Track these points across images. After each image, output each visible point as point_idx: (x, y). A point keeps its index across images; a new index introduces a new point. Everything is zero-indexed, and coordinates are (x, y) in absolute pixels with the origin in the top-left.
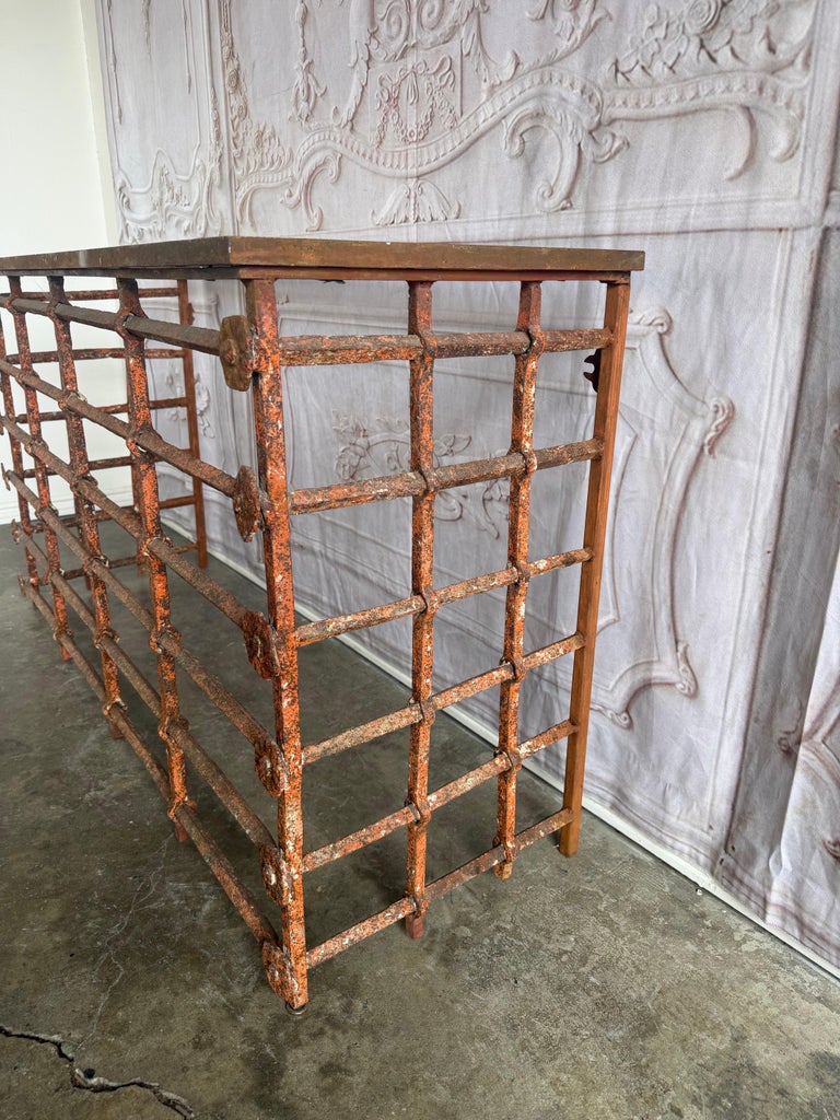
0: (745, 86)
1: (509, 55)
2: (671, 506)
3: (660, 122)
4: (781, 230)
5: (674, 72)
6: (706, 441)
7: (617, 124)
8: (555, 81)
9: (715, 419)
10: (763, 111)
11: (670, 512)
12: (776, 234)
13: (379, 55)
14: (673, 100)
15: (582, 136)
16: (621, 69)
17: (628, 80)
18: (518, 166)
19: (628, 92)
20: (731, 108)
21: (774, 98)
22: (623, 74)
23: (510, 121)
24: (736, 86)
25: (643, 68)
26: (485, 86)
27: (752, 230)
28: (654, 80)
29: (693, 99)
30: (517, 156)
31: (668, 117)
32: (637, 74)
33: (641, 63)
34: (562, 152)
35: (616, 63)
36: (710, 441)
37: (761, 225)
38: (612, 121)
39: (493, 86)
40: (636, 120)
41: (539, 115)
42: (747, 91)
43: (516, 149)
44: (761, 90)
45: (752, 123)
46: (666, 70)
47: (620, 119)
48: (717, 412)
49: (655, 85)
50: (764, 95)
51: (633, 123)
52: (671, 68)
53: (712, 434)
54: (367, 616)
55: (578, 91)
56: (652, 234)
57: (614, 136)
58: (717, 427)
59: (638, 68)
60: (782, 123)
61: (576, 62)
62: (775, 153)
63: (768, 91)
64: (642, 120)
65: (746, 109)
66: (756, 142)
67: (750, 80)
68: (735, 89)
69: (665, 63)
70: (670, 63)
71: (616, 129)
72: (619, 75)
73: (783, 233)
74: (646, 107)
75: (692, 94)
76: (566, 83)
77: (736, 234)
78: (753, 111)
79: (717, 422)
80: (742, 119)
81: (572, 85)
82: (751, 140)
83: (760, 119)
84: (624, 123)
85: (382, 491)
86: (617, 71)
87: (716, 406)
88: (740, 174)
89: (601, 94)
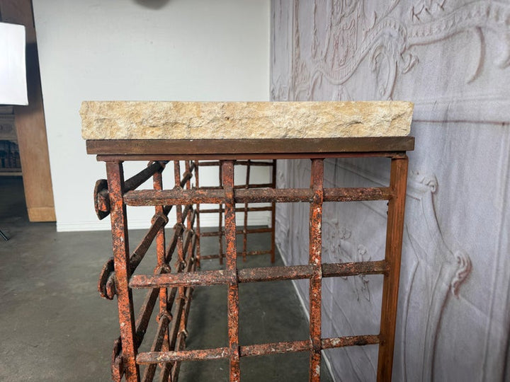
0: (478, 12)
1: (373, 14)
2: (432, 325)
3: (436, 44)
4: (503, 124)
5: (443, 9)
6: (453, 284)
7: (413, 48)
8: (388, 25)
9: (458, 268)
10: (490, 29)
11: (432, 328)
12: (500, 127)
13: (334, 22)
14: (443, 28)
15: (398, 57)
16: (416, 13)
17: (419, 19)
18: (374, 76)
19: (418, 27)
20: (471, 30)
21: (497, 19)
22: (416, 15)
23: (372, 51)
24: (474, 13)
25: (426, 9)
26: (364, 32)
27: (482, 122)
28: (432, 17)
29: (452, 26)
30: (374, 71)
31: (440, 40)
32: (424, 15)
33: (426, 7)
34: (390, 67)
35: (413, 10)
36: (455, 284)
37: (489, 119)
38: (411, 46)
39: (367, 32)
40: (422, 45)
41: (382, 46)
42: (480, 15)
43: (374, 67)
44: (488, 13)
45: (482, 39)
46: (439, 9)
47: (414, 45)
48: (459, 262)
49: (433, 20)
50: (490, 16)
51: (421, 46)
52: (442, 7)
53: (456, 279)
54: (188, 355)
55: (397, 30)
56: (430, 121)
57: (411, 56)
58: (459, 274)
59: (424, 10)
60: (504, 36)
61: (397, 11)
62: (498, 61)
63: (493, 13)
64: (425, 44)
65: (479, 29)
66: (485, 53)
67: (482, 7)
68: (473, 15)
69: (438, 5)
70: (441, 4)
71: (412, 51)
72: (414, 16)
73: (505, 126)
74: (428, 35)
75: (452, 23)
76: (392, 26)
77: (472, 125)
78: (483, 30)
79: (459, 271)
80: (476, 37)
81: (395, 26)
82: (482, 52)
83: (488, 35)
84: (417, 47)
85: (194, 281)
86: (413, 14)
87: (459, 258)
88: (474, 78)
89: (406, 29)
